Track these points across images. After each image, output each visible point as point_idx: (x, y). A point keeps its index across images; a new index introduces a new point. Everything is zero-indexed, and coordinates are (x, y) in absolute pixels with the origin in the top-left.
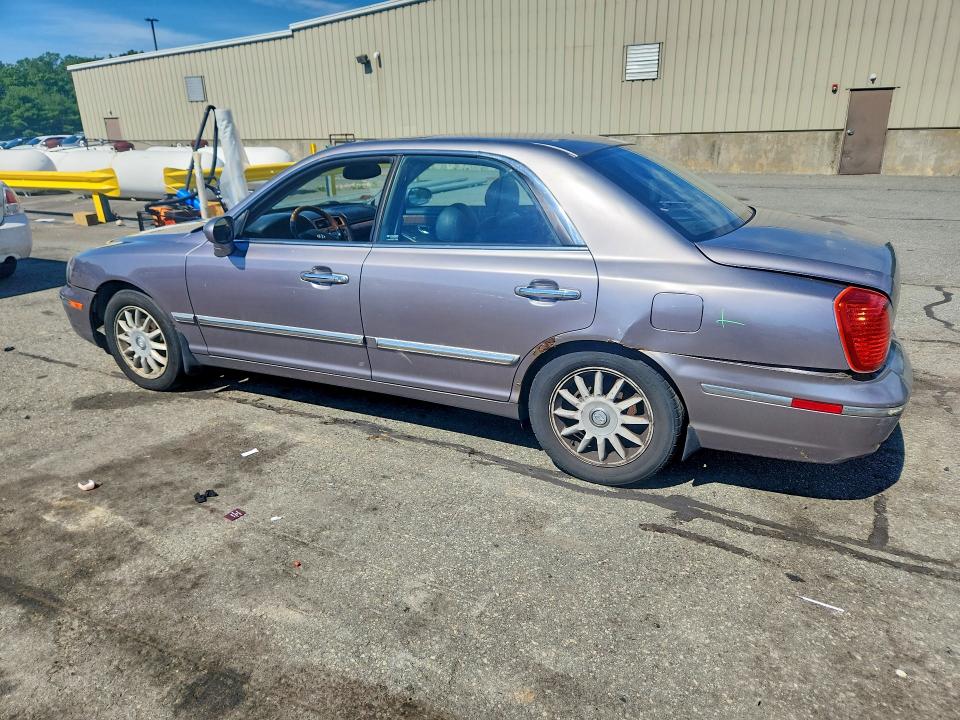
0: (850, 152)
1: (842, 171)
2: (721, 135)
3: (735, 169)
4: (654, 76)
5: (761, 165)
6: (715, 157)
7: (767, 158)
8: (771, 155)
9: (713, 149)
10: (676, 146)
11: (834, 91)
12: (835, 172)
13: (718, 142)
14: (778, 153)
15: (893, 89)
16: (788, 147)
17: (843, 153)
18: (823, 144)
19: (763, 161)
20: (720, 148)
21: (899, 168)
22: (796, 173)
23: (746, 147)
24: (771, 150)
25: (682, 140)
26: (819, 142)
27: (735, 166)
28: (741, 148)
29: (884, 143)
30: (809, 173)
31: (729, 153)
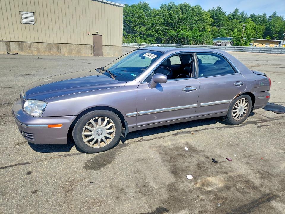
0: (95, 51)
1: (94, 56)
2: (60, 44)
3: (66, 54)
4: (33, 23)
5: (74, 54)
6: (59, 50)
7: (75, 51)
8: (76, 51)
9: (58, 49)
10: (46, 46)
11: (89, 35)
12: (93, 56)
13: (59, 46)
14: (77, 50)
15: (102, 35)
16: (80, 48)
17: (93, 51)
18: (88, 48)
19: (74, 52)
20: (60, 48)
21: (107, 55)
22: (84, 56)
23: (68, 48)
24: (75, 49)
25: (48, 45)
26: (87, 48)
27: (66, 53)
28: (67, 48)
29: (102, 49)
30: (87, 56)
31: (63, 49)
